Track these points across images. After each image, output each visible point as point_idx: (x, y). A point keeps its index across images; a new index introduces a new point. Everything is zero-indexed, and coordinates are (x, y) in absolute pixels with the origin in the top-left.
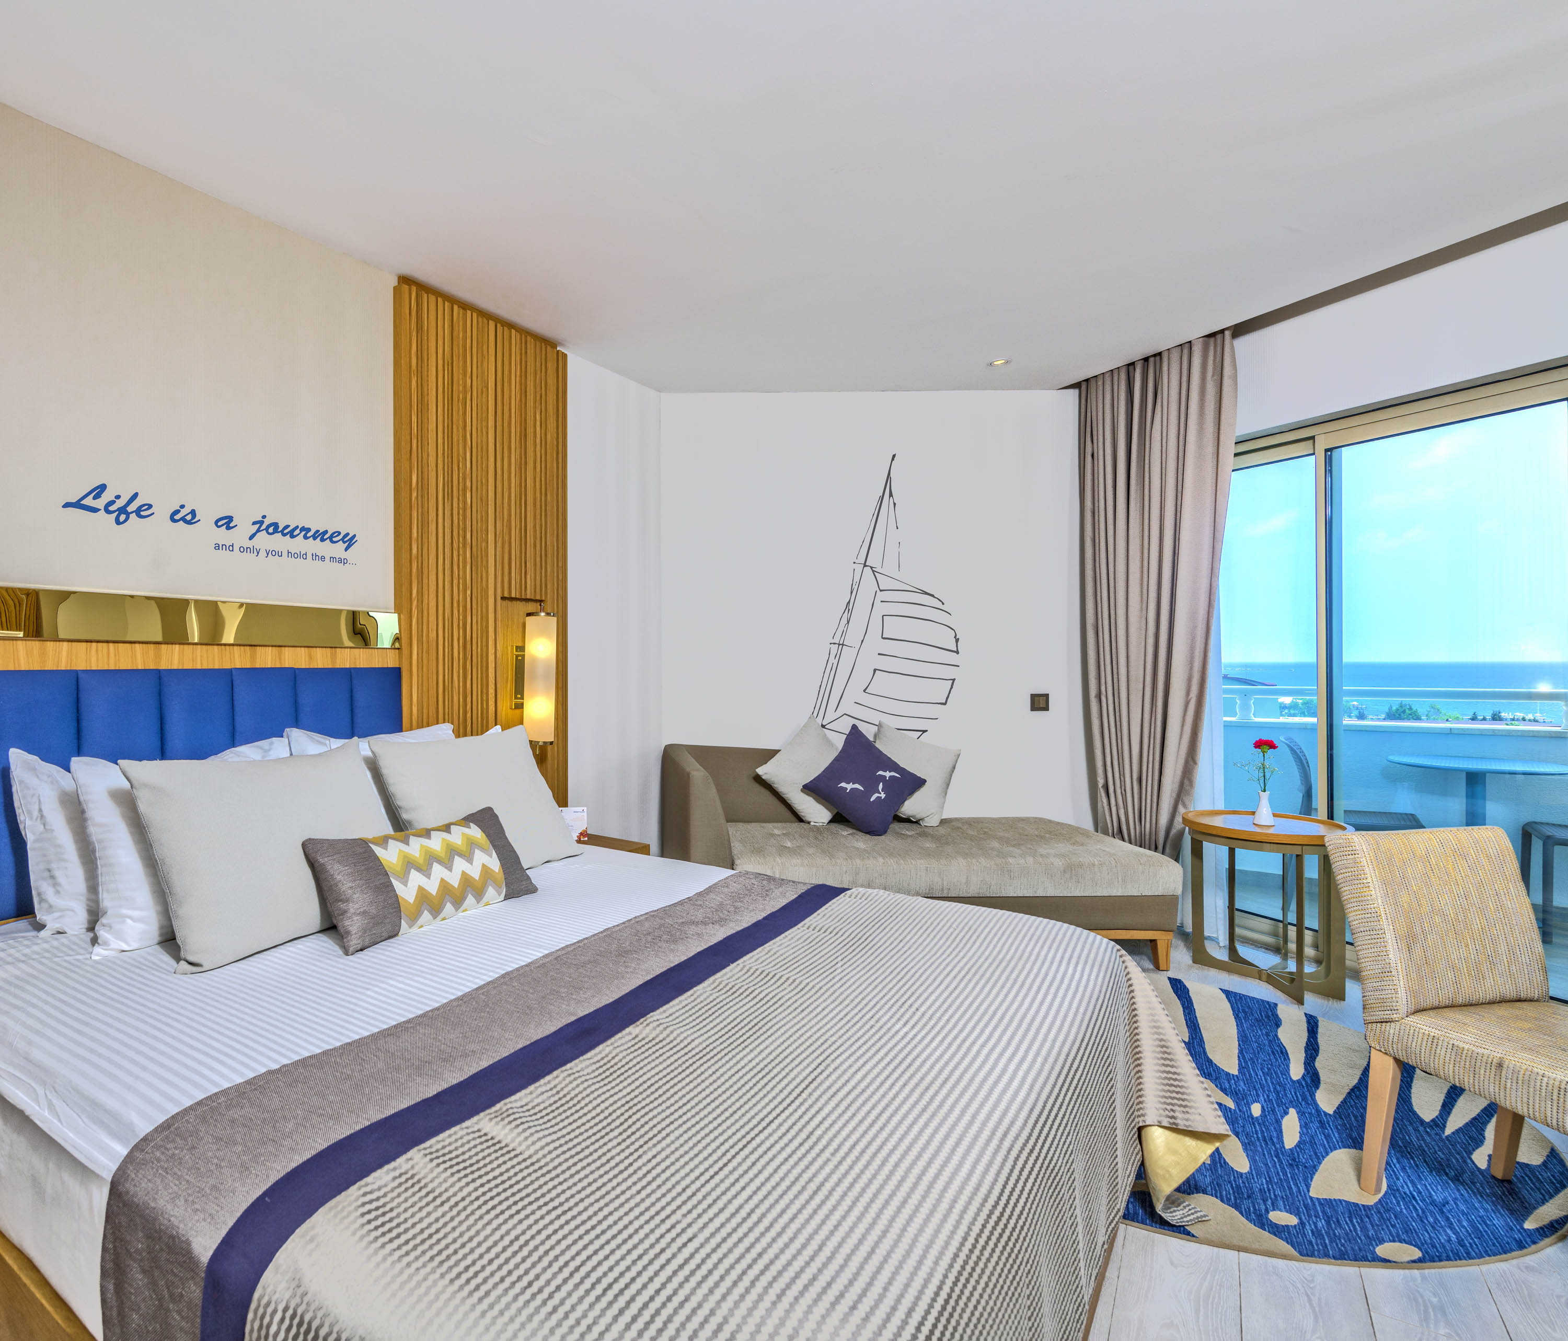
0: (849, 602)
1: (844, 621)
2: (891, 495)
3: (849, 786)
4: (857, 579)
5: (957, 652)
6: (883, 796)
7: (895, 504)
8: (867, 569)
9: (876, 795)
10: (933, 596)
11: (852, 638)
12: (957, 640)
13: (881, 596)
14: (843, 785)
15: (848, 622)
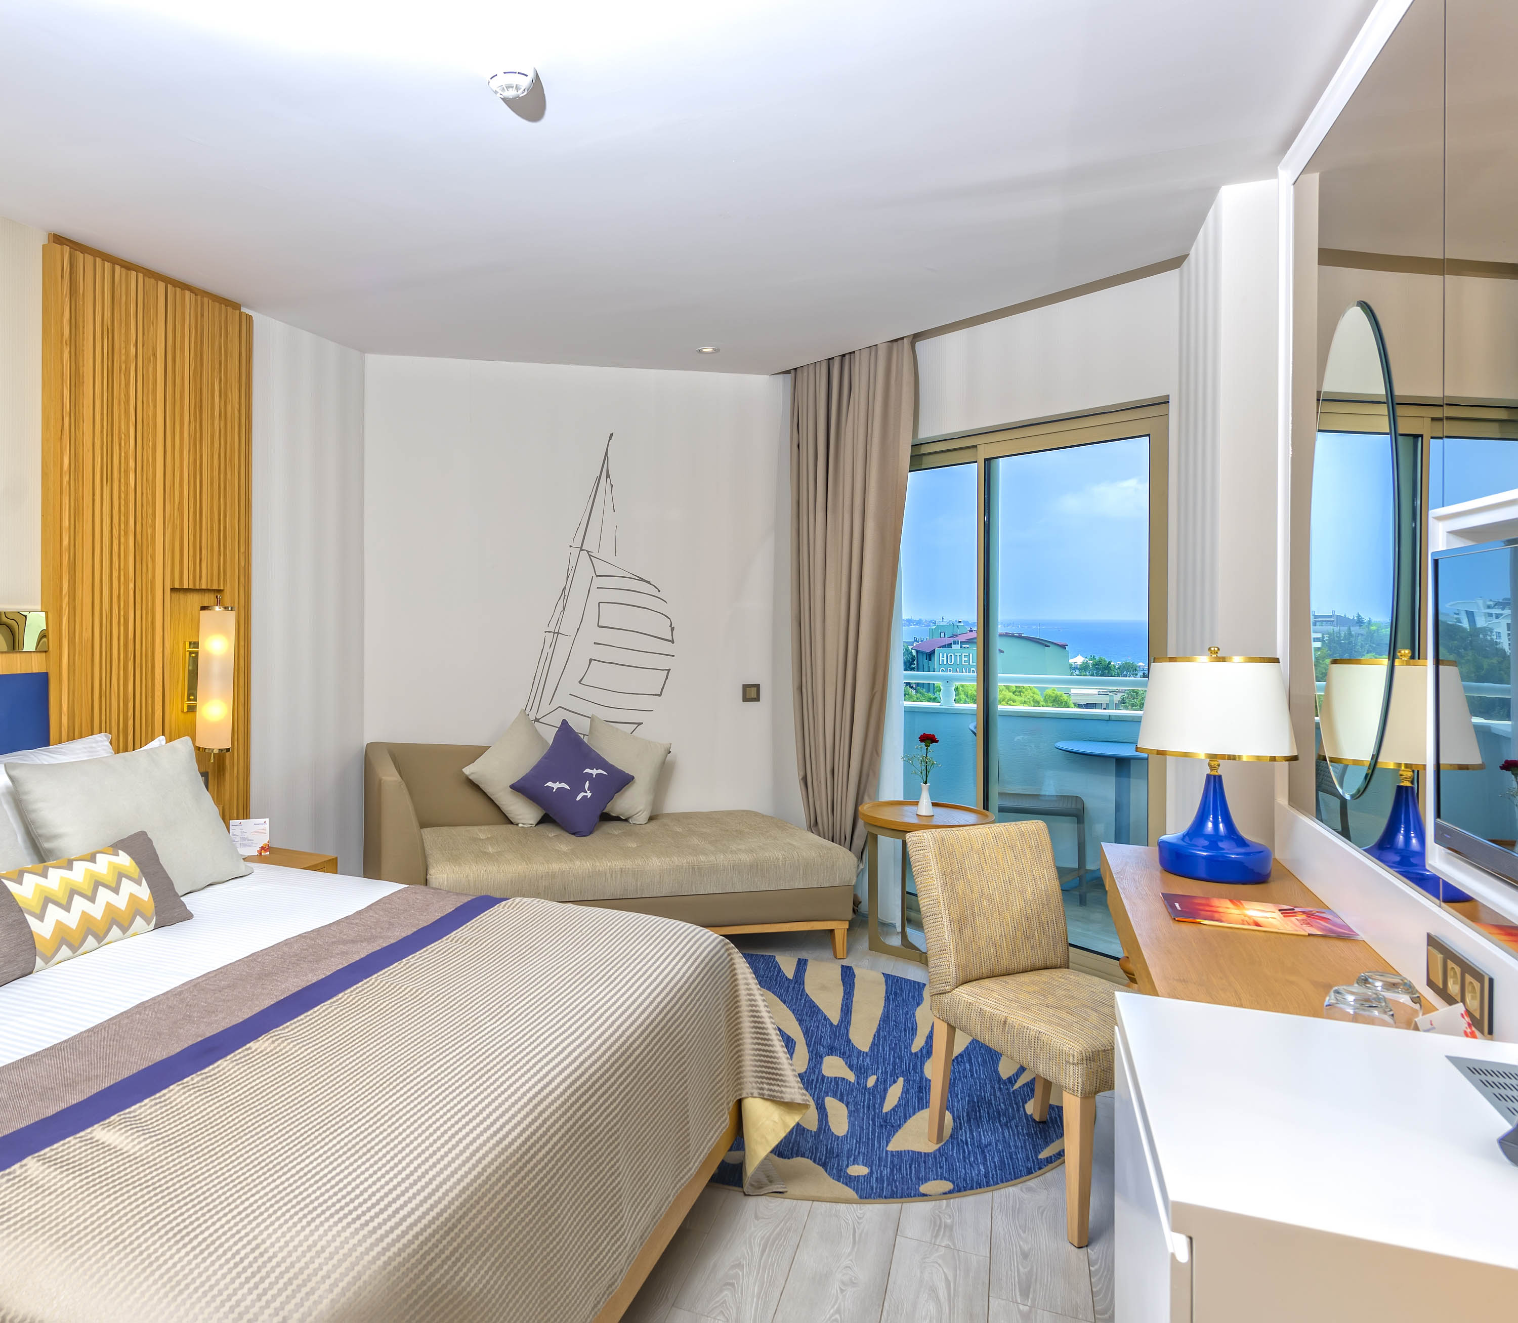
0: (564, 588)
1: (560, 608)
2: (608, 476)
3: (556, 786)
4: (573, 564)
5: (673, 642)
6: (589, 794)
7: (612, 486)
8: (584, 553)
9: (583, 794)
10: (649, 583)
11: (568, 627)
12: (672, 629)
13: (598, 582)
14: (550, 784)
15: (564, 610)
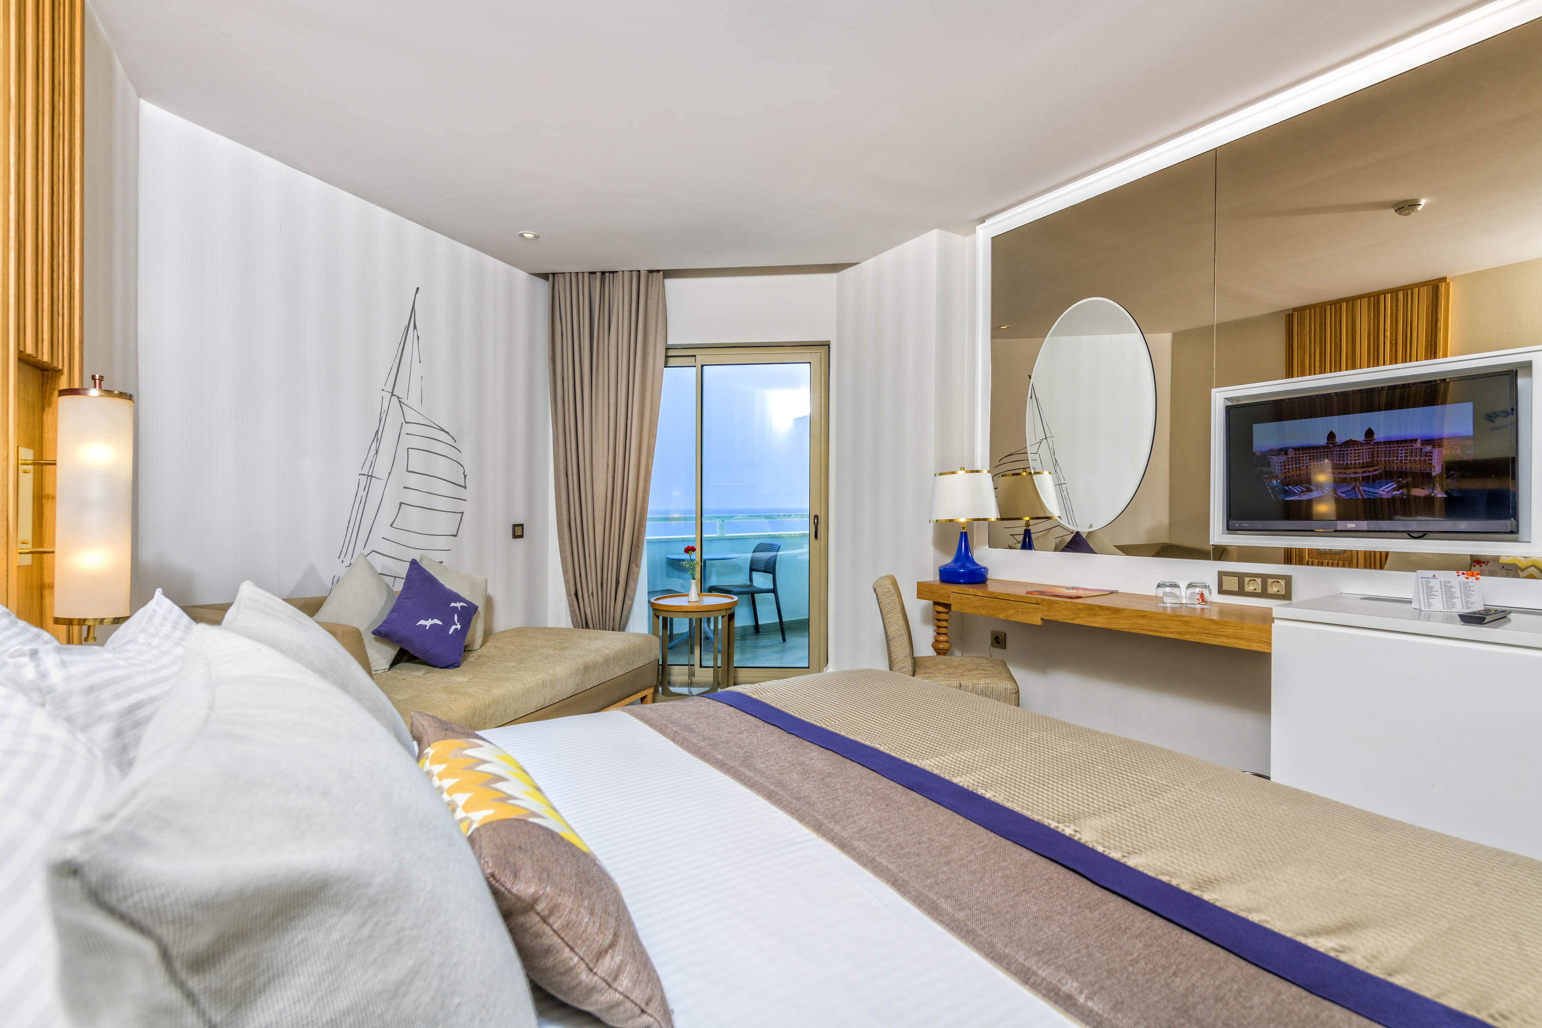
0: (377, 431)
1: (373, 451)
2: (415, 328)
3: (428, 623)
4: (385, 408)
5: (465, 487)
8: (394, 399)
10: (448, 433)
11: (381, 470)
12: (465, 476)
13: (408, 428)
14: (422, 622)
15: (377, 453)
